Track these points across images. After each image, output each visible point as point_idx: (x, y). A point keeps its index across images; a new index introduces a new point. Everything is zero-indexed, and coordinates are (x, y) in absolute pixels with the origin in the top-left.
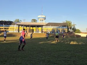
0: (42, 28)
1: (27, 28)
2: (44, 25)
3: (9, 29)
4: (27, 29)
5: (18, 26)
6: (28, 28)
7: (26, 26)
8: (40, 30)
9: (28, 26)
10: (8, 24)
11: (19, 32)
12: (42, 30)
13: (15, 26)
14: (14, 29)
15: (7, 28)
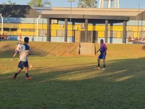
0: (125, 26)
1: (76, 27)
2: (134, 18)
3: (19, 32)
4: (74, 31)
5: (46, 21)
6: (78, 26)
7: (75, 21)
8: (119, 35)
9: (81, 20)
10: (14, 16)
11: (49, 39)
12: (125, 32)
13: (38, 20)
14: (33, 30)
15: (12, 26)
